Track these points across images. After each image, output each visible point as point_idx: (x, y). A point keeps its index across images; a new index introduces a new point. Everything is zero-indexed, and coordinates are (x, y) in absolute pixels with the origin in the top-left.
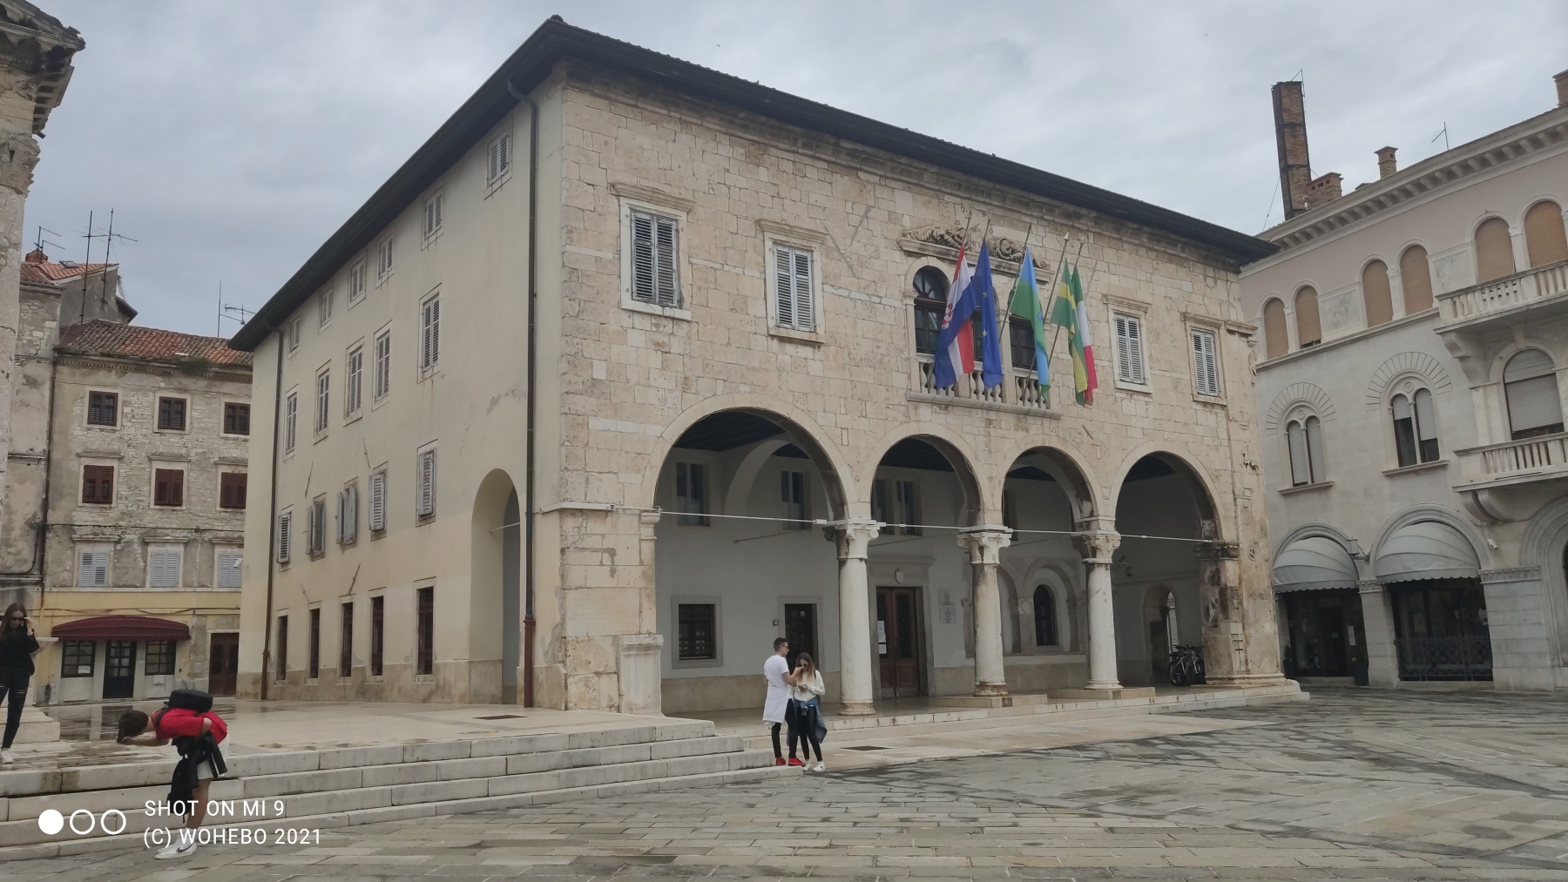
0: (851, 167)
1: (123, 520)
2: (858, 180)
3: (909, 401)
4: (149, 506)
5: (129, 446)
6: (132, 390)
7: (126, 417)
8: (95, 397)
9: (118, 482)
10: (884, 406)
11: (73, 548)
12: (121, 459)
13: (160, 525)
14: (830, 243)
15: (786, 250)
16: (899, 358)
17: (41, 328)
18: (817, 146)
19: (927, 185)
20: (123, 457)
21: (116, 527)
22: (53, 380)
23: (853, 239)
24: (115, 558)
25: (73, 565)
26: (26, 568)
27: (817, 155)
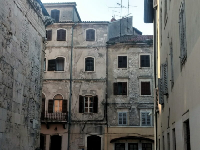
1: (131, 101)
4: (139, 95)
5: (131, 74)
6: (131, 54)
7: (130, 64)
8: (120, 58)
9: (129, 87)
11: (116, 111)
12: (129, 79)
13: (143, 102)
17: (103, 37)
20: (130, 78)
21: (129, 103)
22: (107, 53)
24: (129, 115)
25: (116, 117)
26: (102, 118)
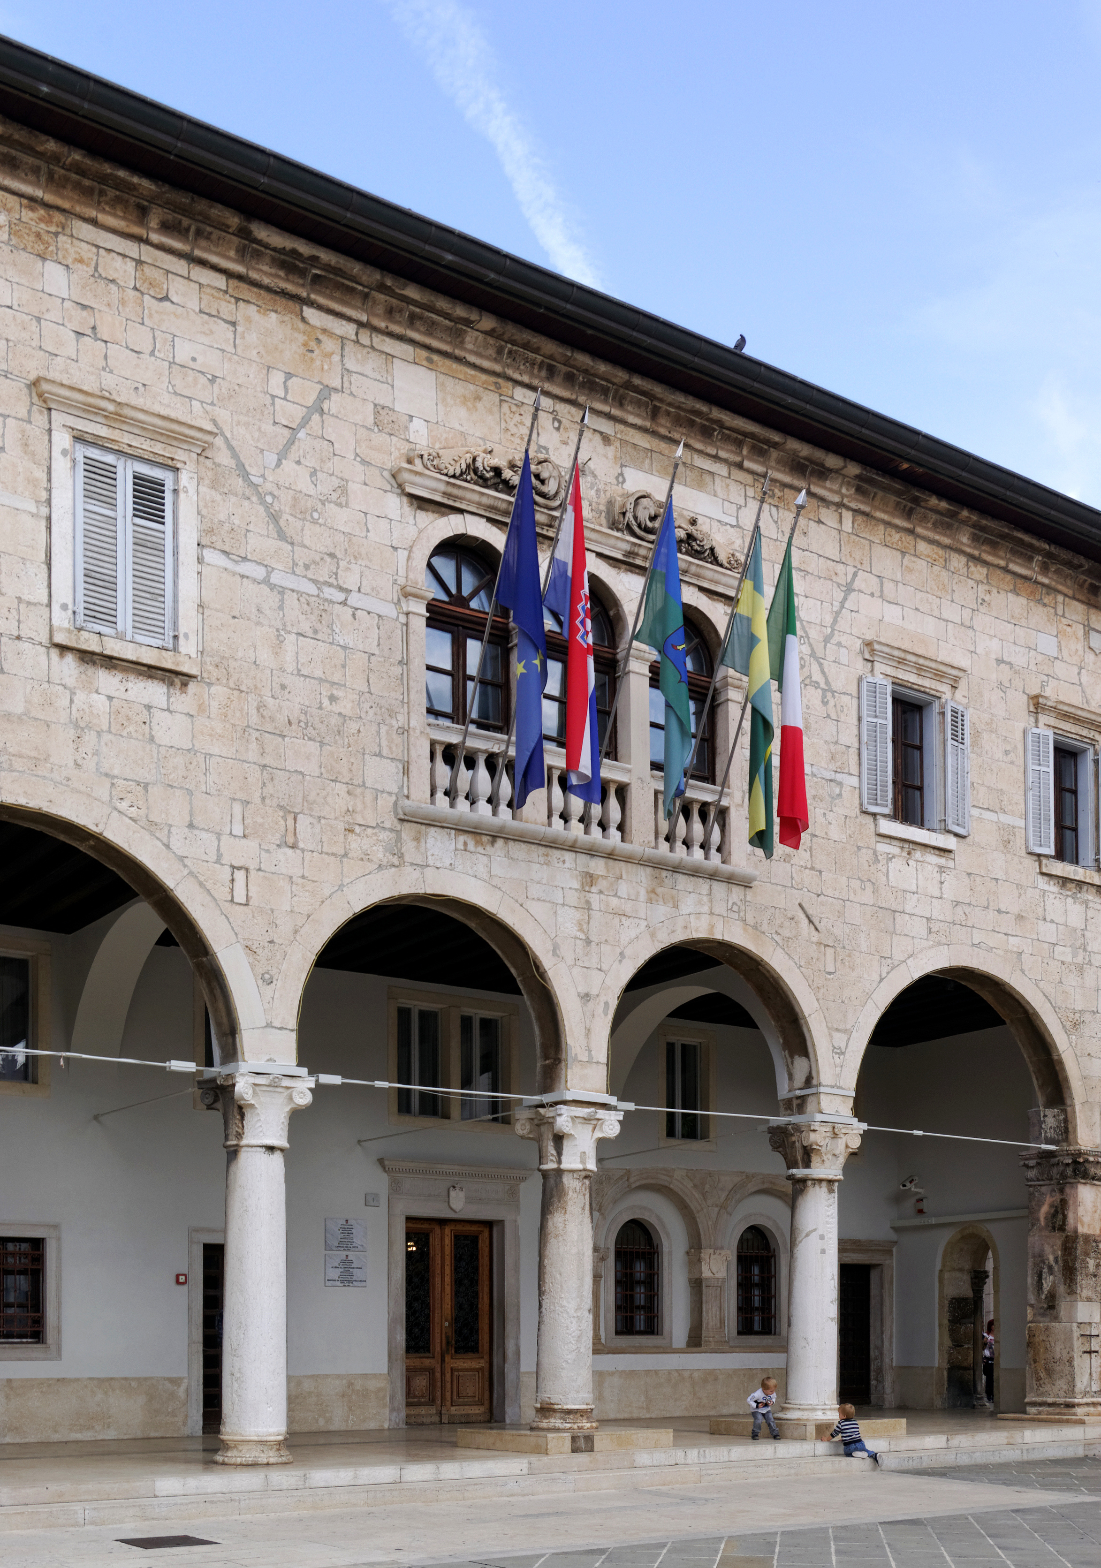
0: (284, 293)
2: (301, 325)
3: (402, 820)
10: (341, 826)
14: (224, 458)
15: (110, 459)
16: (384, 729)
18: (199, 233)
19: (472, 359)
23: (282, 455)
27: (198, 253)
